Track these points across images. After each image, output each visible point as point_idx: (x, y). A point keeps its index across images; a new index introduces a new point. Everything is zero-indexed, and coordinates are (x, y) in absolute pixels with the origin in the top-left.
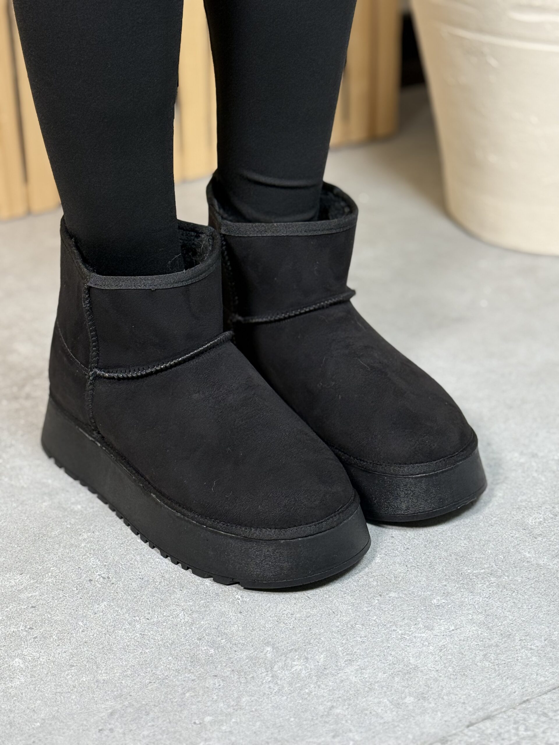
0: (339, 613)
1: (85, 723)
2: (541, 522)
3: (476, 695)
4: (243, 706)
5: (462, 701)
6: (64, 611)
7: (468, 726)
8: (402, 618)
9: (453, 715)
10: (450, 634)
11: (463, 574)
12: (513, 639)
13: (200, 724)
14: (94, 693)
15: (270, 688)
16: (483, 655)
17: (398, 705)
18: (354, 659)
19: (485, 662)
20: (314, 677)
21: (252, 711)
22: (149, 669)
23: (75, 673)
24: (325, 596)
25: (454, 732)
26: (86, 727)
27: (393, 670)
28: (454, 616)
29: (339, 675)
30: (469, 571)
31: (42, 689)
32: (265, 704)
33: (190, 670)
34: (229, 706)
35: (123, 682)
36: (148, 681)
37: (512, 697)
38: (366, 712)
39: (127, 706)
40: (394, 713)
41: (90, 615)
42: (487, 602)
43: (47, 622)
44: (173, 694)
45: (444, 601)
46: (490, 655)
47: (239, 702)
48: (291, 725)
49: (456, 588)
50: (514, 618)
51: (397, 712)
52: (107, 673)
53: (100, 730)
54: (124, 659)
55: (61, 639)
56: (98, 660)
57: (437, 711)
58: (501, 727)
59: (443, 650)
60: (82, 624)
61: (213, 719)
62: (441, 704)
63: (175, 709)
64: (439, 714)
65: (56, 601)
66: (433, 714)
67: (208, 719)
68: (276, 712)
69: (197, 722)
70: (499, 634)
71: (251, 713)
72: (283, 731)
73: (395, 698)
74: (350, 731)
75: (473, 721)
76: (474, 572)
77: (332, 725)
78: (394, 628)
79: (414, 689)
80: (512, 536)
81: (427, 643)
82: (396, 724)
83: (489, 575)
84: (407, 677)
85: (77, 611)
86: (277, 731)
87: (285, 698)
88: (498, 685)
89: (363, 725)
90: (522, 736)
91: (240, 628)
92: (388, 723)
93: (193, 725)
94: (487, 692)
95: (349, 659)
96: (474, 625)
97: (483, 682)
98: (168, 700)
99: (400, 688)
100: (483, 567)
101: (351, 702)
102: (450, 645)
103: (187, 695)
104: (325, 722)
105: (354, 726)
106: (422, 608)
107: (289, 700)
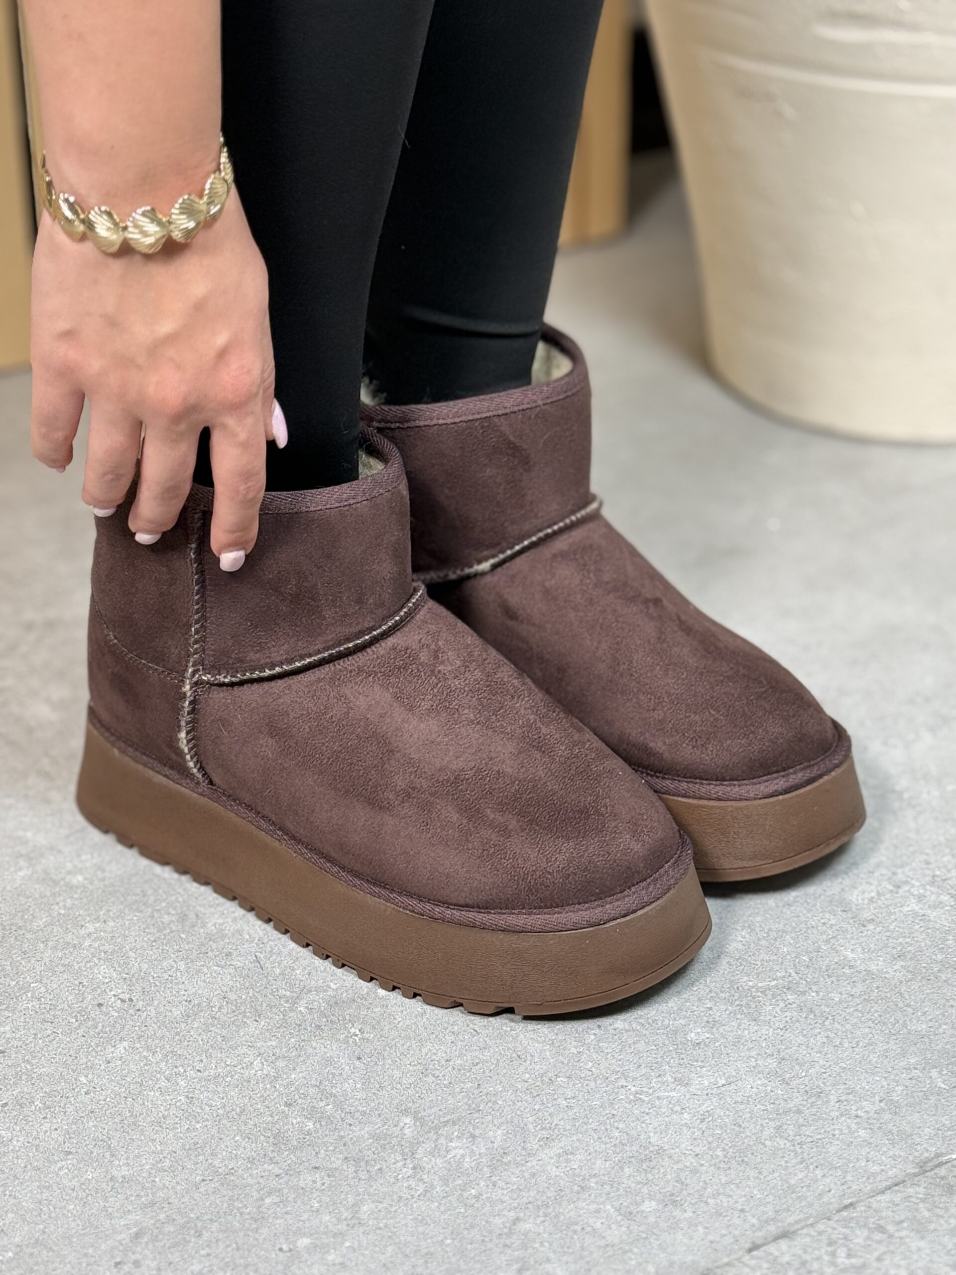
0: (529, 1058)
1: (90, 1251)
2: (873, 898)
3: (763, 1197)
4: (364, 1219)
5: (740, 1207)
6: (54, 1058)
7: (750, 1251)
8: (636, 1066)
9: (724, 1232)
10: (719, 1092)
11: (740, 988)
12: (825, 1099)
13: (290, 1250)
14: (106, 1199)
15: (409, 1188)
16: (775, 1128)
17: (629, 1216)
18: (554, 1137)
19: (778, 1139)
20: (486, 1169)
21: (380, 1228)
22: (201, 1158)
23: (73, 1165)
24: (504, 1028)
25: (726, 1260)
26: (93, 1259)
27: (621, 1155)
28: (726, 1061)
29: (529, 1164)
30: (751, 984)
31: (17, 1195)
32: (402, 1216)
33: (271, 1159)
34: (339, 1221)
35: (157, 1180)
36: (199, 1178)
37: (825, 1199)
38: (576, 1227)
39: (163, 1221)
40: (624, 1229)
41: (100, 1066)
42: (782, 1036)
43: (24, 1077)
44: (243, 1200)
45: (708, 1036)
46: (786, 1127)
47: (357, 1212)
48: (446, 1252)
49: (728, 1012)
50: (828, 1064)
51: (628, 1227)
52: (128, 1165)
53: (117, 1264)
54: (157, 1140)
55: (49, 1108)
56: (114, 1143)
57: (696, 1225)
58: (805, 1252)
59: (707, 1120)
60: (85, 1081)
61: (312, 1243)
62: (705, 1213)
63: (247, 1225)
64: (701, 1229)
65: (40, 1041)
66: (690, 1231)
67: (303, 1242)
68: (421, 1229)
69: (285, 1247)
70: (802, 1091)
71: (378, 1231)
72: (432, 1262)
73: (625, 1204)
74: (548, 1260)
75: (759, 1242)
76: (760, 985)
77: (517, 1250)
78: (622, 1082)
79: (658, 1188)
80: (824, 924)
81: (678, 1108)
82: (627, 1248)
83: (785, 990)
84: (644, 1166)
85: (76, 1057)
86: (422, 1261)
87: (437, 1204)
88: (801, 1179)
89: (570, 1251)
90: (842, 1266)
91: (358, 1086)
92: (612, 1246)
93: (278, 1252)
94: (781, 1191)
95: (545, 1136)
96: (760, 1076)
97: (776, 1175)
98: (235, 1211)
99: (633, 1185)
100: (774, 977)
101: (550, 1210)
102: (718, 1111)
103: (268, 1201)
104: (506, 1246)
105: (554, 1252)
106: (671, 1048)
107: (442, 1208)
